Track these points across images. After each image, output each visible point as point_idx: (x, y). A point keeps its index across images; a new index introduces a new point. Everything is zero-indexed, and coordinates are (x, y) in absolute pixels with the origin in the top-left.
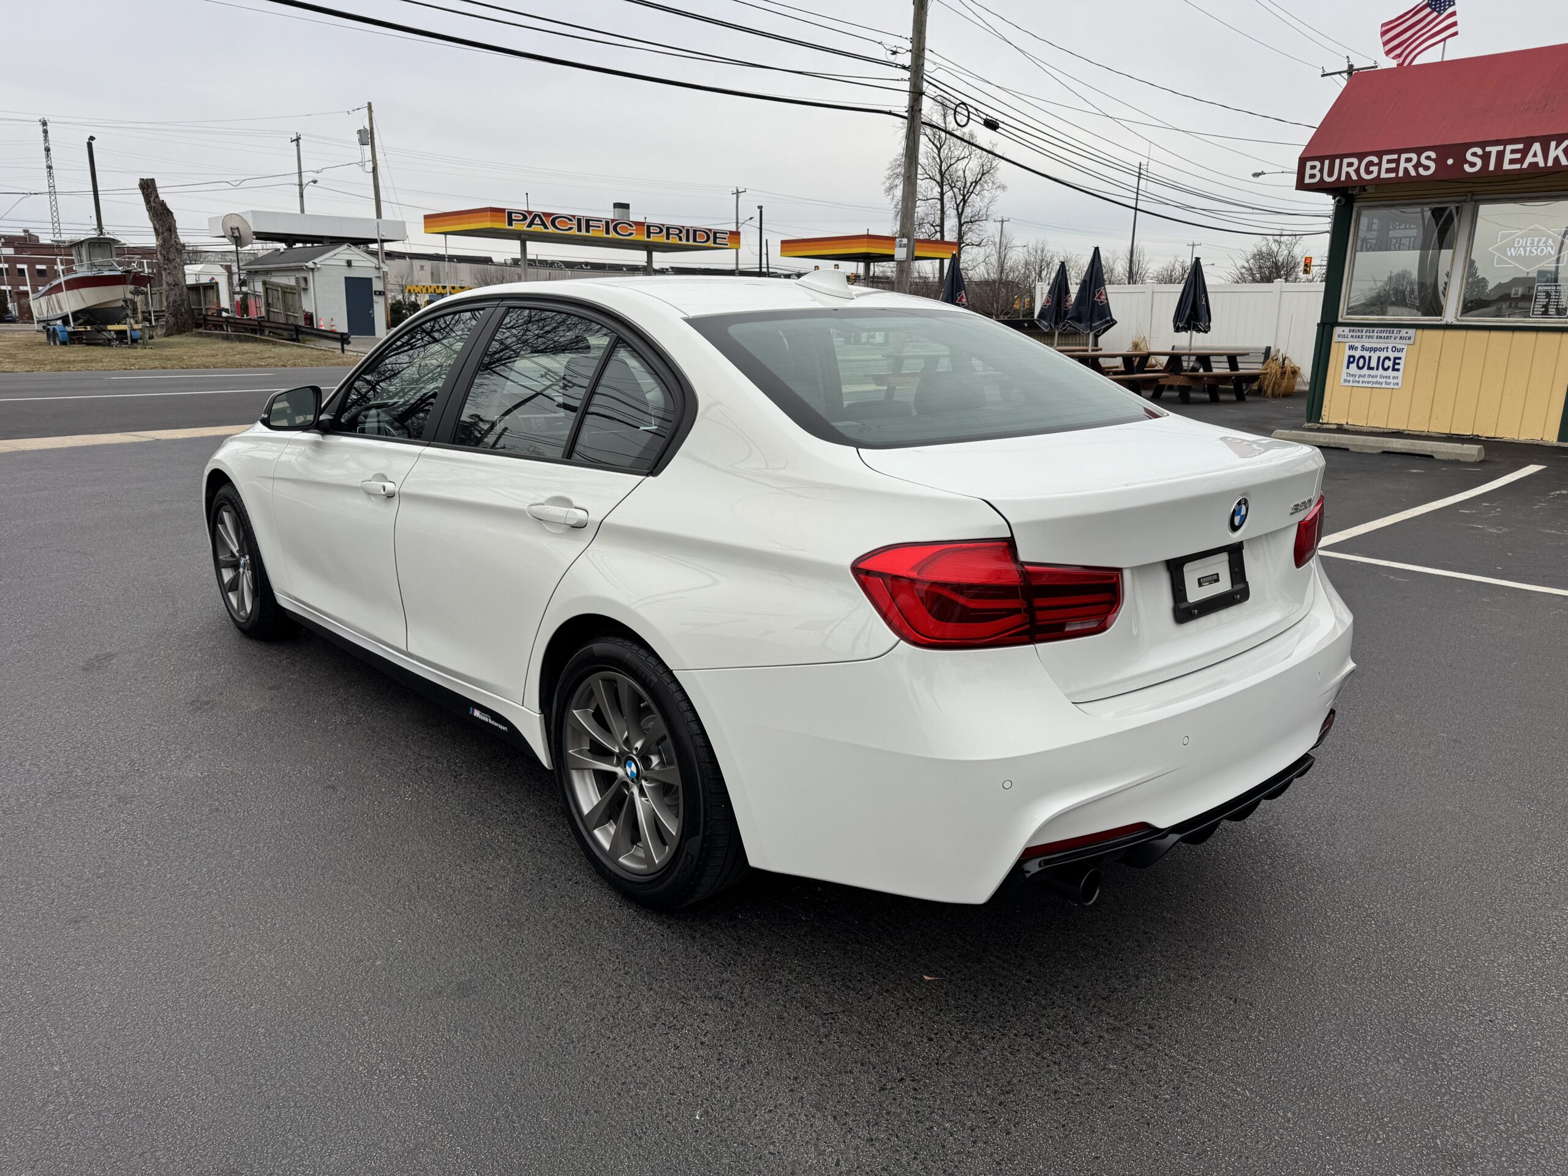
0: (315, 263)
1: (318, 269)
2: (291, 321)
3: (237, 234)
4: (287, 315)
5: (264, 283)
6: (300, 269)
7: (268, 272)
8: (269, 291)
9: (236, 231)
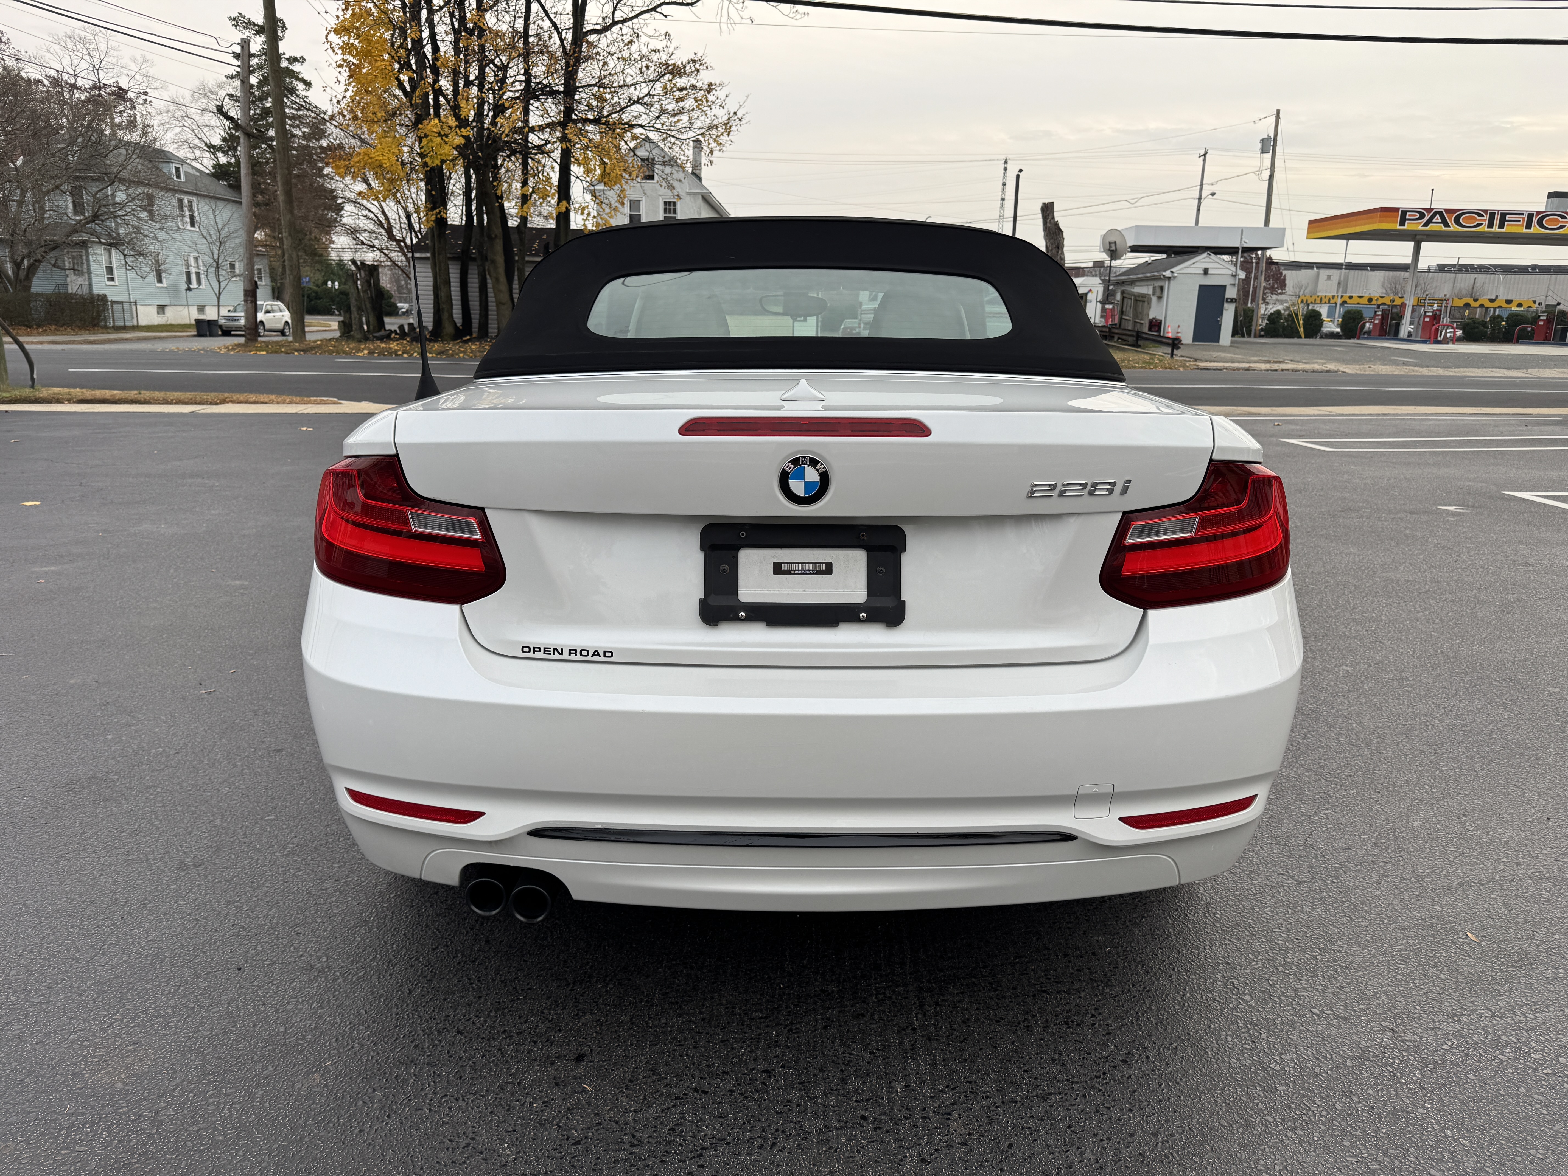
0: (1172, 272)
1: (1175, 277)
2: (1138, 327)
3: (1113, 248)
4: (1136, 322)
5: (1123, 292)
6: (1158, 278)
8: (1126, 300)
9: (1113, 245)
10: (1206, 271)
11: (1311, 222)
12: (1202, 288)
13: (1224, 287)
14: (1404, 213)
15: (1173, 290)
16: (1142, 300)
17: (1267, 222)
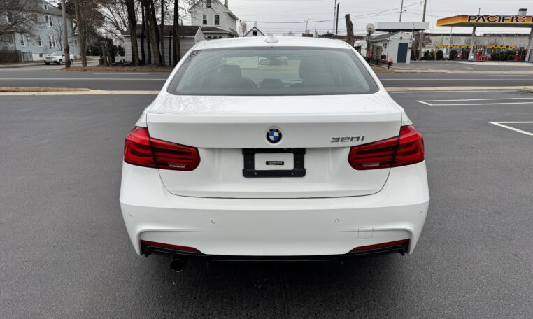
0: (390, 38)
1: (391, 41)
4: (377, 56)
5: (373, 45)
6: (385, 41)
8: (374, 48)
9: (370, 29)
10: (401, 38)
11: (438, 20)
12: (400, 44)
13: (407, 44)
14: (470, 17)
15: (390, 45)
16: (379, 48)
17: (424, 20)
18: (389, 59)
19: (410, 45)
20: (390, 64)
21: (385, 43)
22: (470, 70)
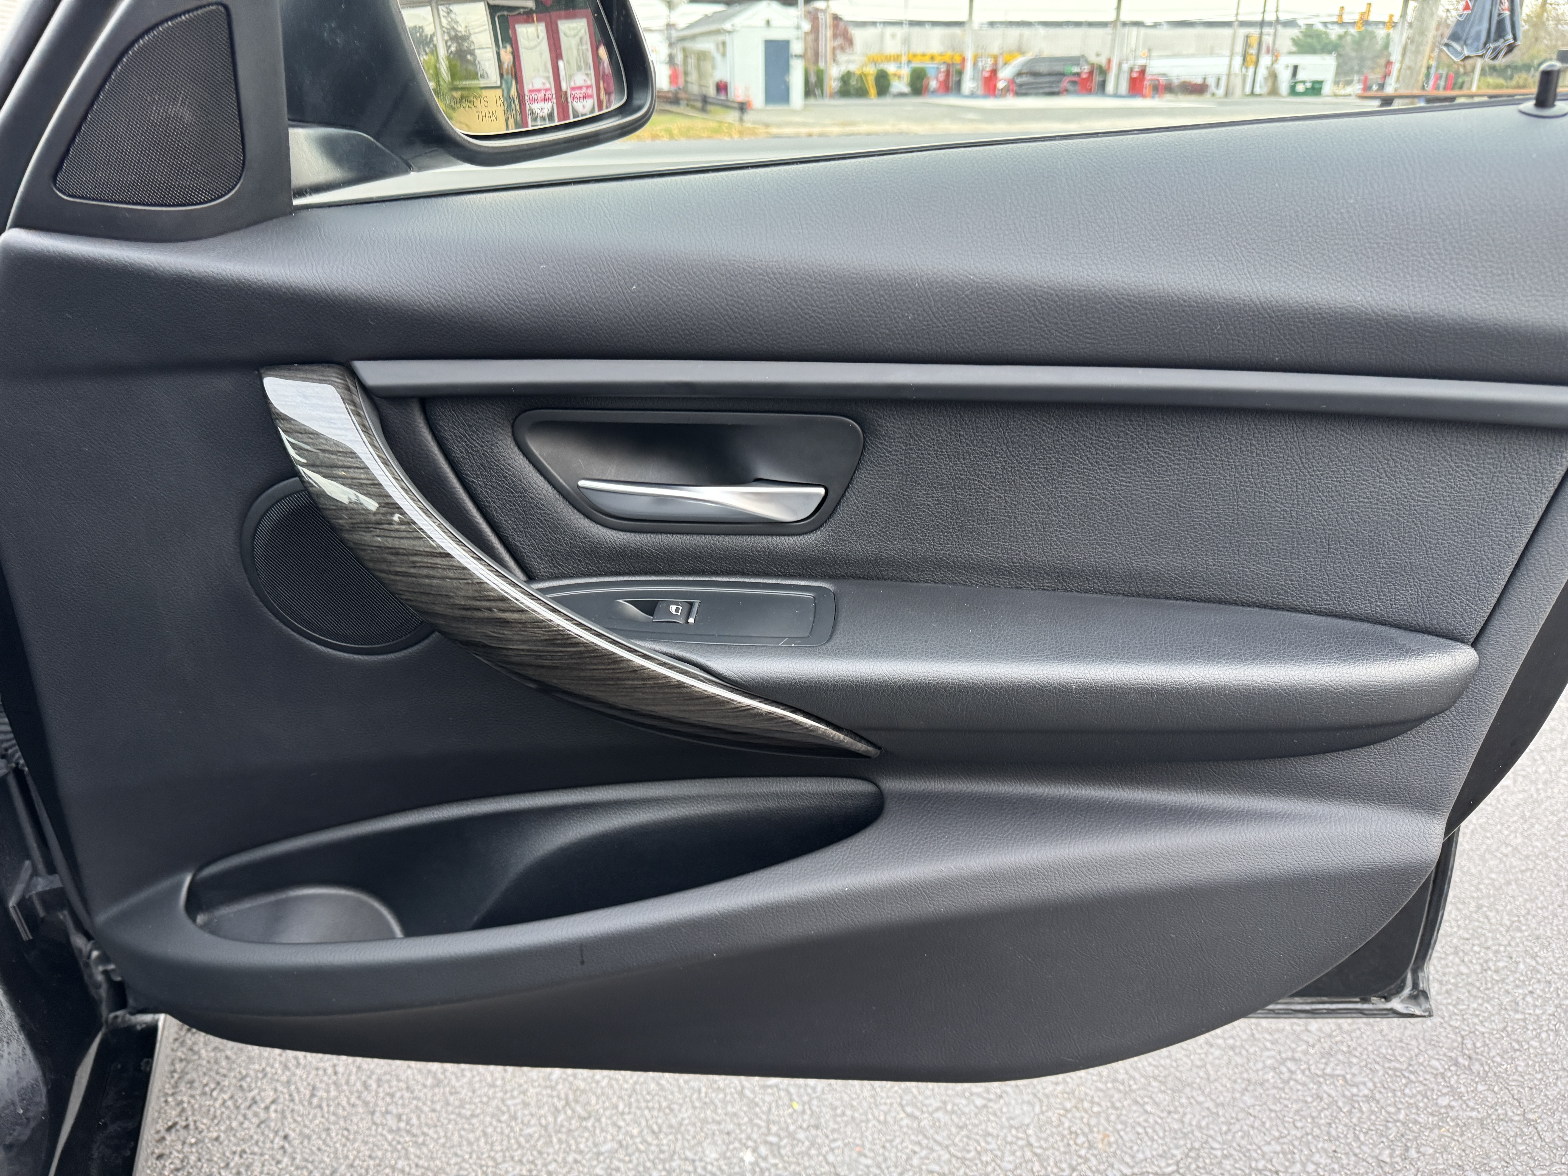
0: (732, 26)
1: (737, 31)
2: (704, 91)
4: (701, 85)
5: (684, 50)
6: (718, 32)
7: (693, 37)
8: (687, 59)
10: (768, 23)
12: (767, 43)
13: (789, 41)
15: (735, 47)
16: (705, 57)
18: (737, 93)
19: (797, 47)
20: (743, 107)
21: (721, 38)
22: (972, 121)
